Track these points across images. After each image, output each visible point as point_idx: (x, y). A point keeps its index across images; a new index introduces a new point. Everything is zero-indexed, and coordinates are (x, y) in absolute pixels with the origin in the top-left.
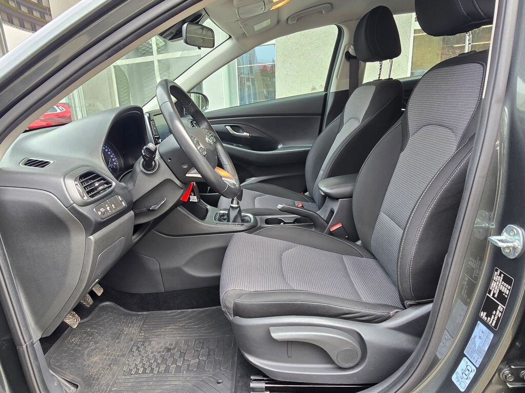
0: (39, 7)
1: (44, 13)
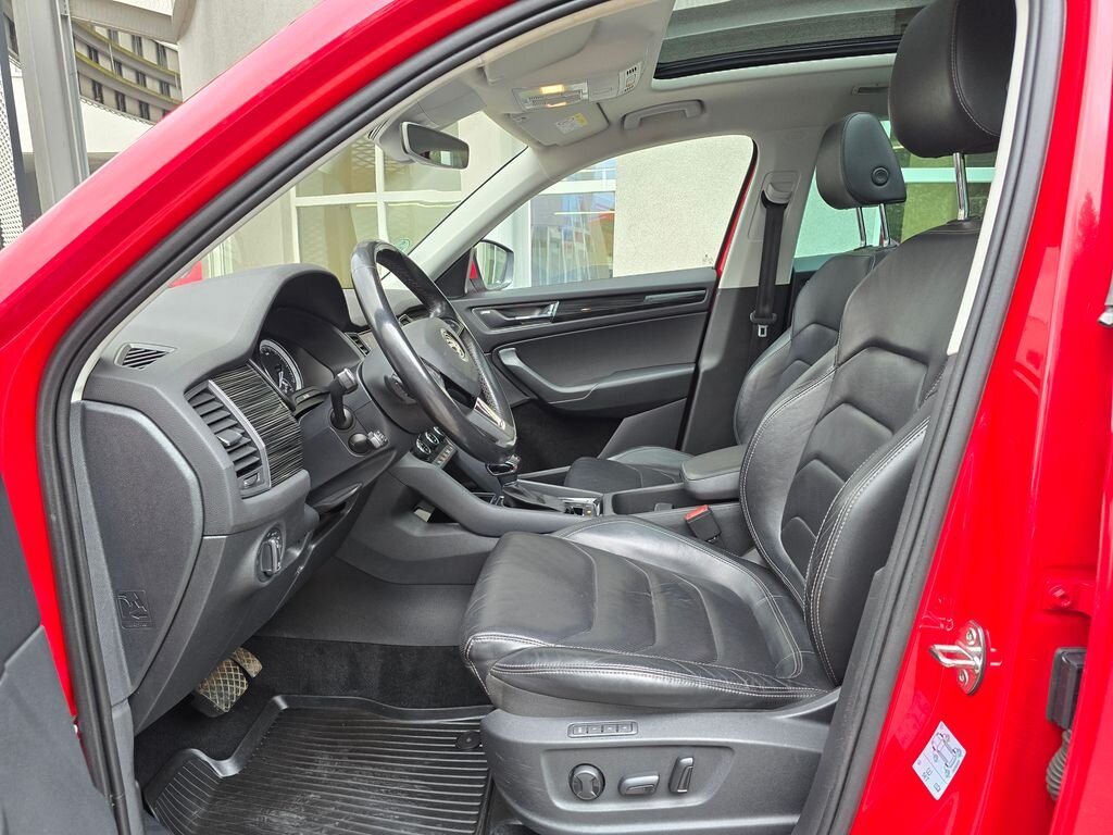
0: (158, 71)
1: (168, 85)
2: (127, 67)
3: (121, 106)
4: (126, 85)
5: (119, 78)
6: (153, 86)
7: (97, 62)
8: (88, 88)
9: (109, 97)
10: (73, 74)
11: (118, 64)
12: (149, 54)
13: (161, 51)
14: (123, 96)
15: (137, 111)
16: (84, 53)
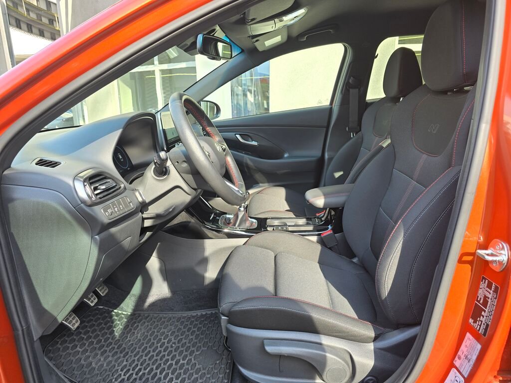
0: (48, 14)
1: (53, 20)
2: (32, 11)
3: (30, 30)
4: (33, 21)
5: (28, 17)
6: (45, 20)
7: (18, 9)
8: (13, 22)
9: (24, 26)
10: (5, 14)
11: (28, 10)
12: (43, 6)
13: (49, 4)
14: (31, 25)
15: (38, 33)
16: (11, 4)
